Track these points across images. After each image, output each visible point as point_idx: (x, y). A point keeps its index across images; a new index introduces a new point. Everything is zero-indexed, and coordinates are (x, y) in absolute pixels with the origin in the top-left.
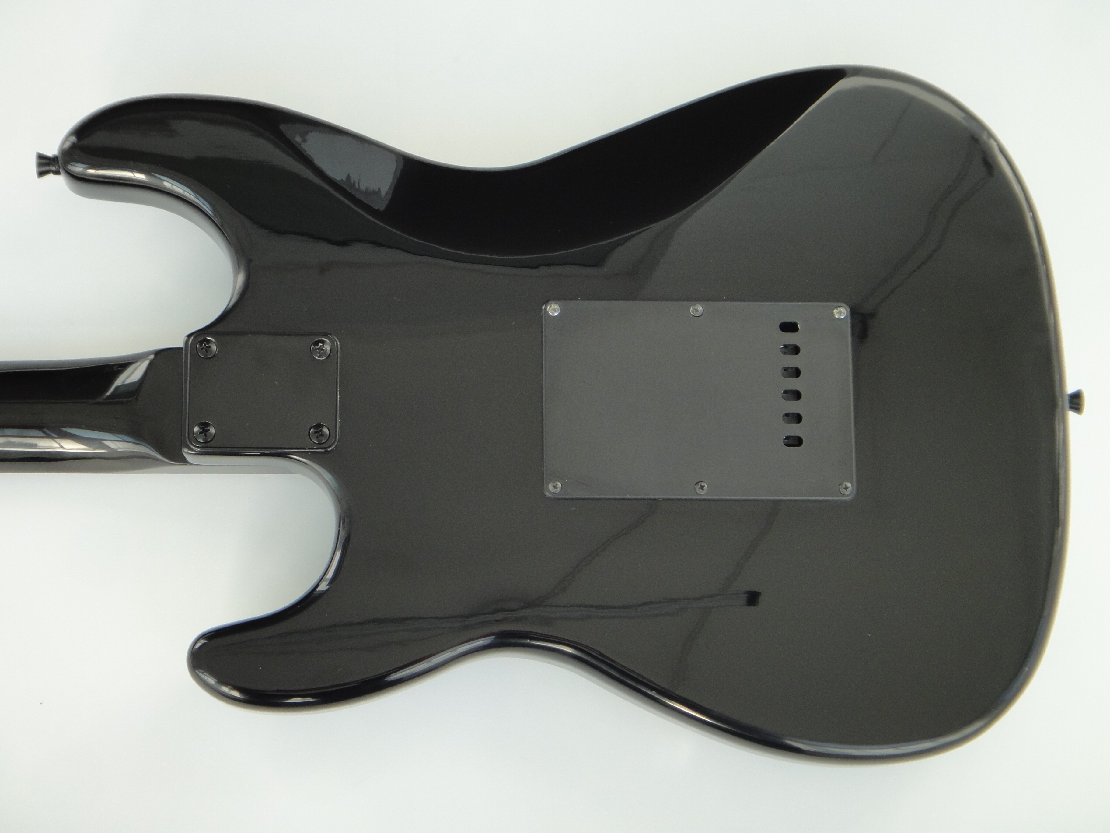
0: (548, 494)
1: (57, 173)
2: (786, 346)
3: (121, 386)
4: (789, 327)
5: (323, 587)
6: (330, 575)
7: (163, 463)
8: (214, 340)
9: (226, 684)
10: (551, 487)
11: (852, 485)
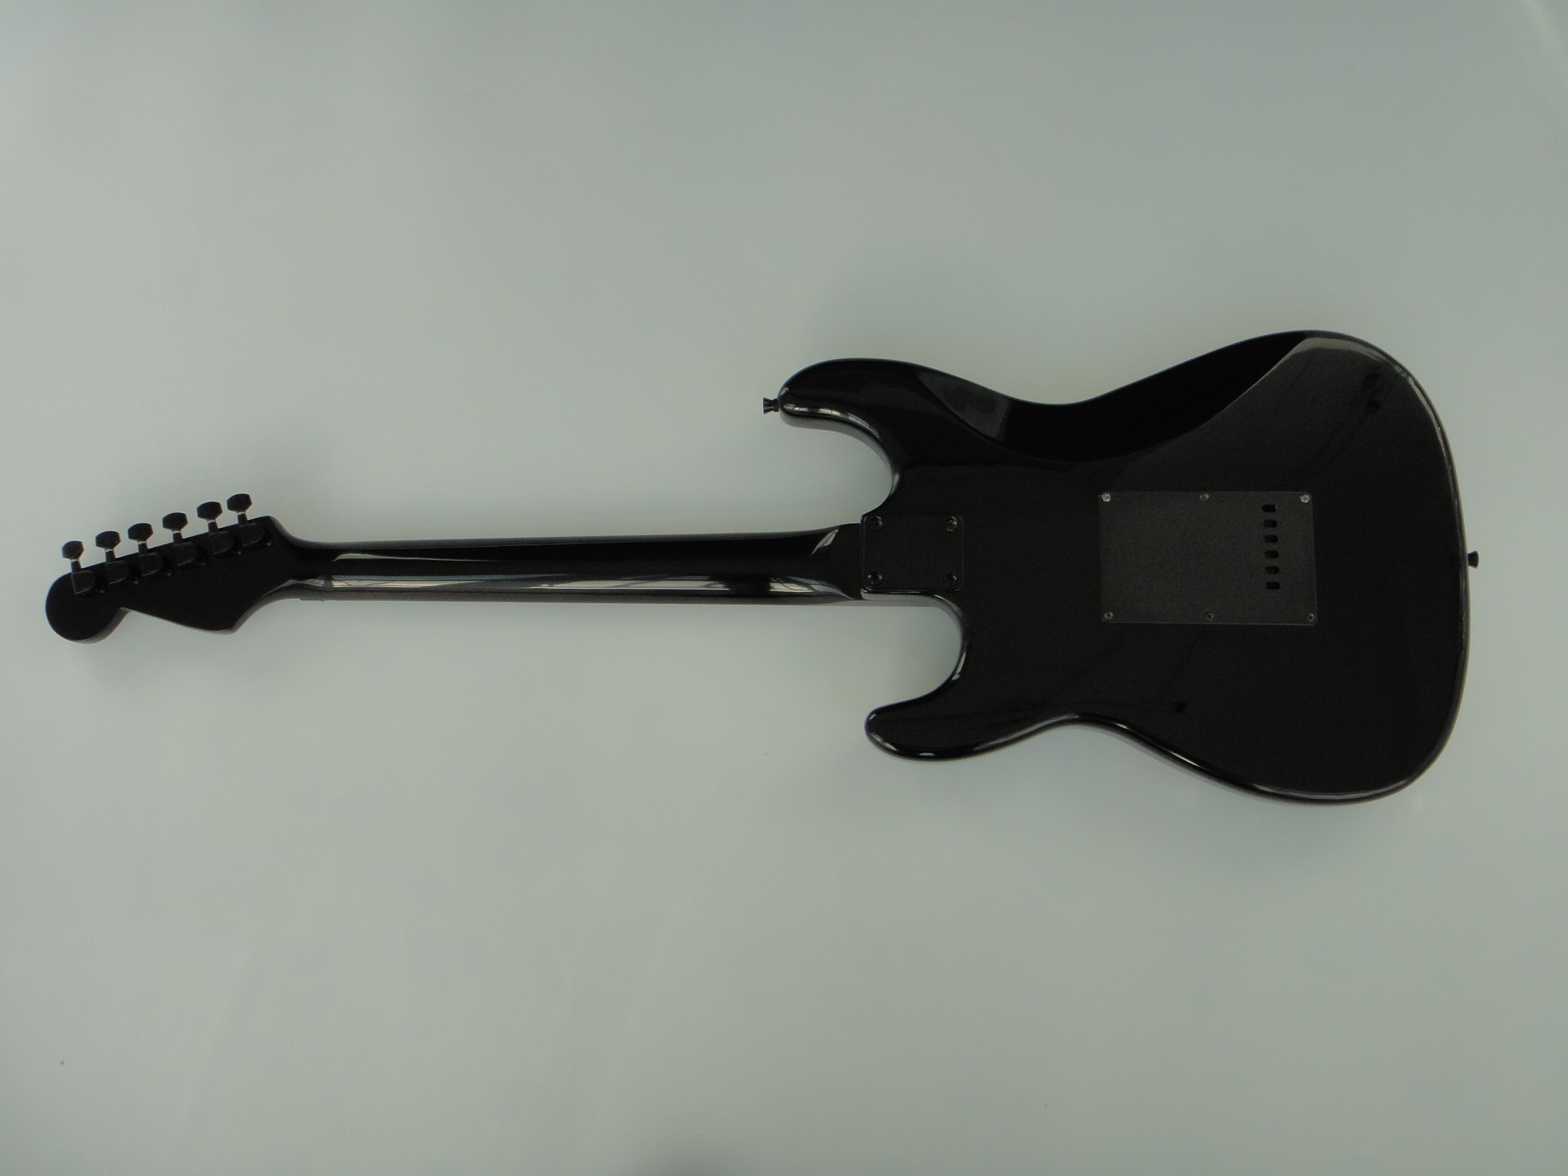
0: (1104, 620)
1: (776, 410)
2: (1266, 521)
3: (821, 547)
4: (1269, 508)
5: (956, 677)
6: (959, 670)
7: (846, 599)
8: (880, 518)
9: (888, 742)
10: (1106, 616)
11: (1314, 615)
